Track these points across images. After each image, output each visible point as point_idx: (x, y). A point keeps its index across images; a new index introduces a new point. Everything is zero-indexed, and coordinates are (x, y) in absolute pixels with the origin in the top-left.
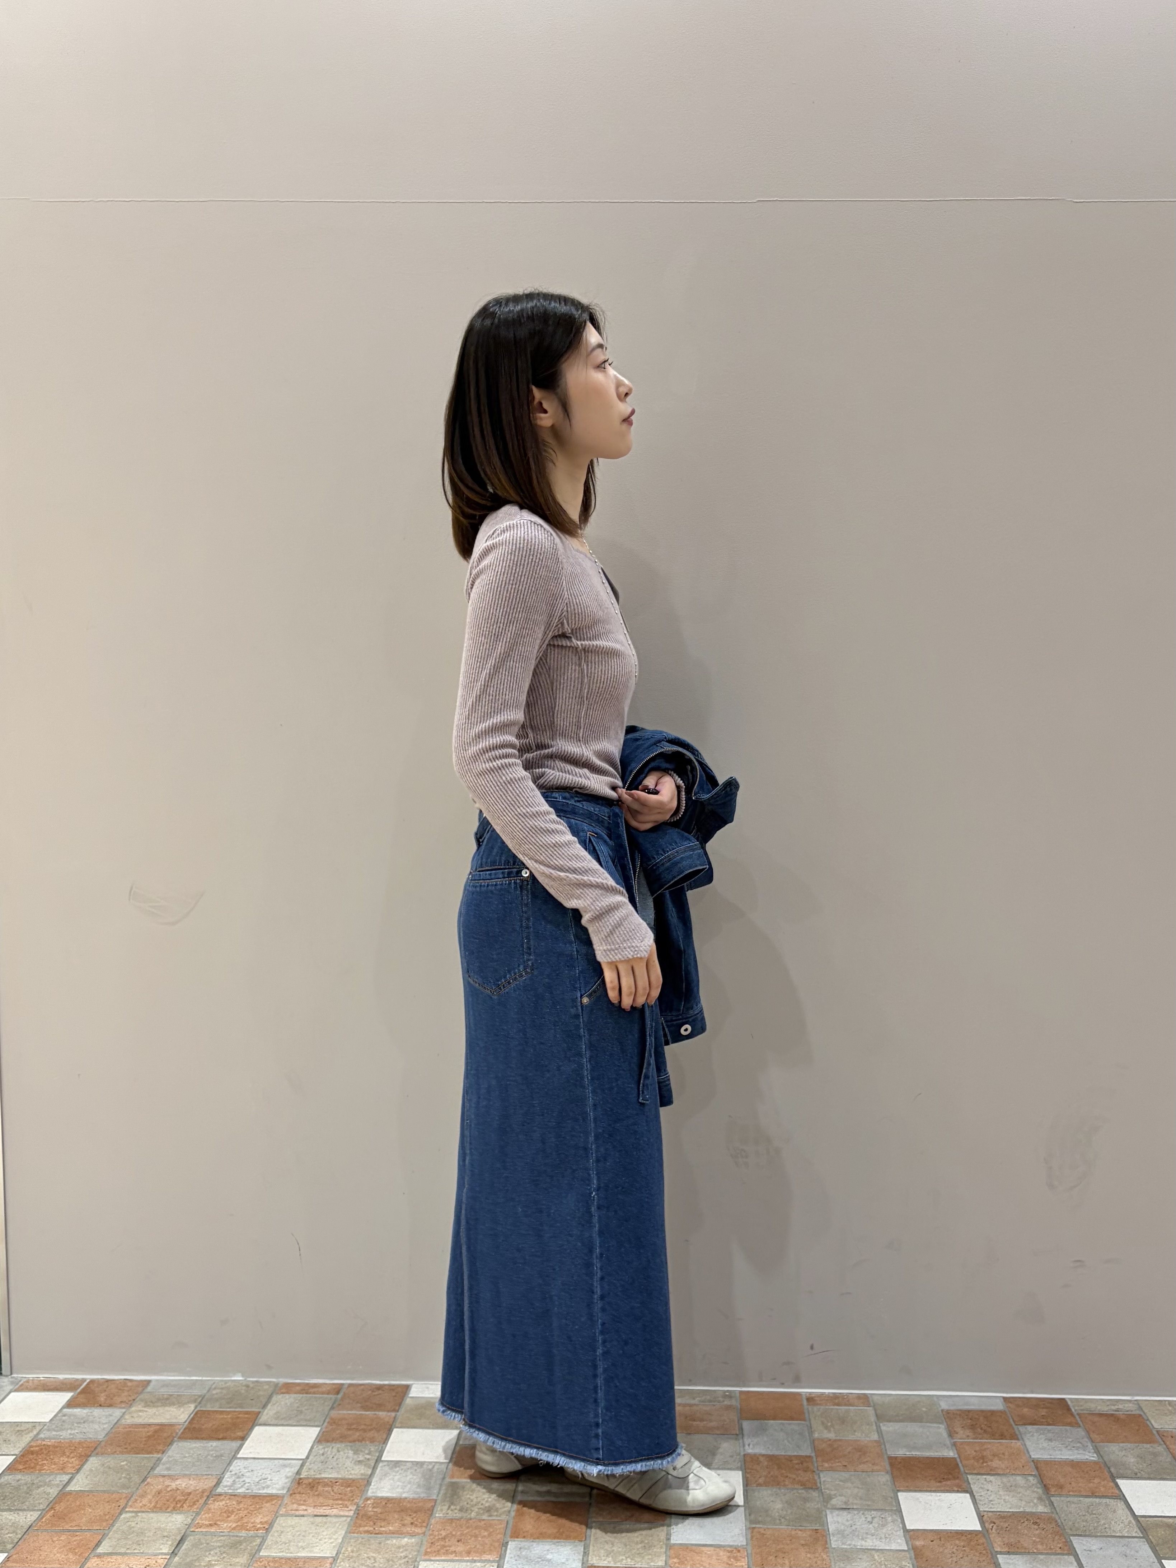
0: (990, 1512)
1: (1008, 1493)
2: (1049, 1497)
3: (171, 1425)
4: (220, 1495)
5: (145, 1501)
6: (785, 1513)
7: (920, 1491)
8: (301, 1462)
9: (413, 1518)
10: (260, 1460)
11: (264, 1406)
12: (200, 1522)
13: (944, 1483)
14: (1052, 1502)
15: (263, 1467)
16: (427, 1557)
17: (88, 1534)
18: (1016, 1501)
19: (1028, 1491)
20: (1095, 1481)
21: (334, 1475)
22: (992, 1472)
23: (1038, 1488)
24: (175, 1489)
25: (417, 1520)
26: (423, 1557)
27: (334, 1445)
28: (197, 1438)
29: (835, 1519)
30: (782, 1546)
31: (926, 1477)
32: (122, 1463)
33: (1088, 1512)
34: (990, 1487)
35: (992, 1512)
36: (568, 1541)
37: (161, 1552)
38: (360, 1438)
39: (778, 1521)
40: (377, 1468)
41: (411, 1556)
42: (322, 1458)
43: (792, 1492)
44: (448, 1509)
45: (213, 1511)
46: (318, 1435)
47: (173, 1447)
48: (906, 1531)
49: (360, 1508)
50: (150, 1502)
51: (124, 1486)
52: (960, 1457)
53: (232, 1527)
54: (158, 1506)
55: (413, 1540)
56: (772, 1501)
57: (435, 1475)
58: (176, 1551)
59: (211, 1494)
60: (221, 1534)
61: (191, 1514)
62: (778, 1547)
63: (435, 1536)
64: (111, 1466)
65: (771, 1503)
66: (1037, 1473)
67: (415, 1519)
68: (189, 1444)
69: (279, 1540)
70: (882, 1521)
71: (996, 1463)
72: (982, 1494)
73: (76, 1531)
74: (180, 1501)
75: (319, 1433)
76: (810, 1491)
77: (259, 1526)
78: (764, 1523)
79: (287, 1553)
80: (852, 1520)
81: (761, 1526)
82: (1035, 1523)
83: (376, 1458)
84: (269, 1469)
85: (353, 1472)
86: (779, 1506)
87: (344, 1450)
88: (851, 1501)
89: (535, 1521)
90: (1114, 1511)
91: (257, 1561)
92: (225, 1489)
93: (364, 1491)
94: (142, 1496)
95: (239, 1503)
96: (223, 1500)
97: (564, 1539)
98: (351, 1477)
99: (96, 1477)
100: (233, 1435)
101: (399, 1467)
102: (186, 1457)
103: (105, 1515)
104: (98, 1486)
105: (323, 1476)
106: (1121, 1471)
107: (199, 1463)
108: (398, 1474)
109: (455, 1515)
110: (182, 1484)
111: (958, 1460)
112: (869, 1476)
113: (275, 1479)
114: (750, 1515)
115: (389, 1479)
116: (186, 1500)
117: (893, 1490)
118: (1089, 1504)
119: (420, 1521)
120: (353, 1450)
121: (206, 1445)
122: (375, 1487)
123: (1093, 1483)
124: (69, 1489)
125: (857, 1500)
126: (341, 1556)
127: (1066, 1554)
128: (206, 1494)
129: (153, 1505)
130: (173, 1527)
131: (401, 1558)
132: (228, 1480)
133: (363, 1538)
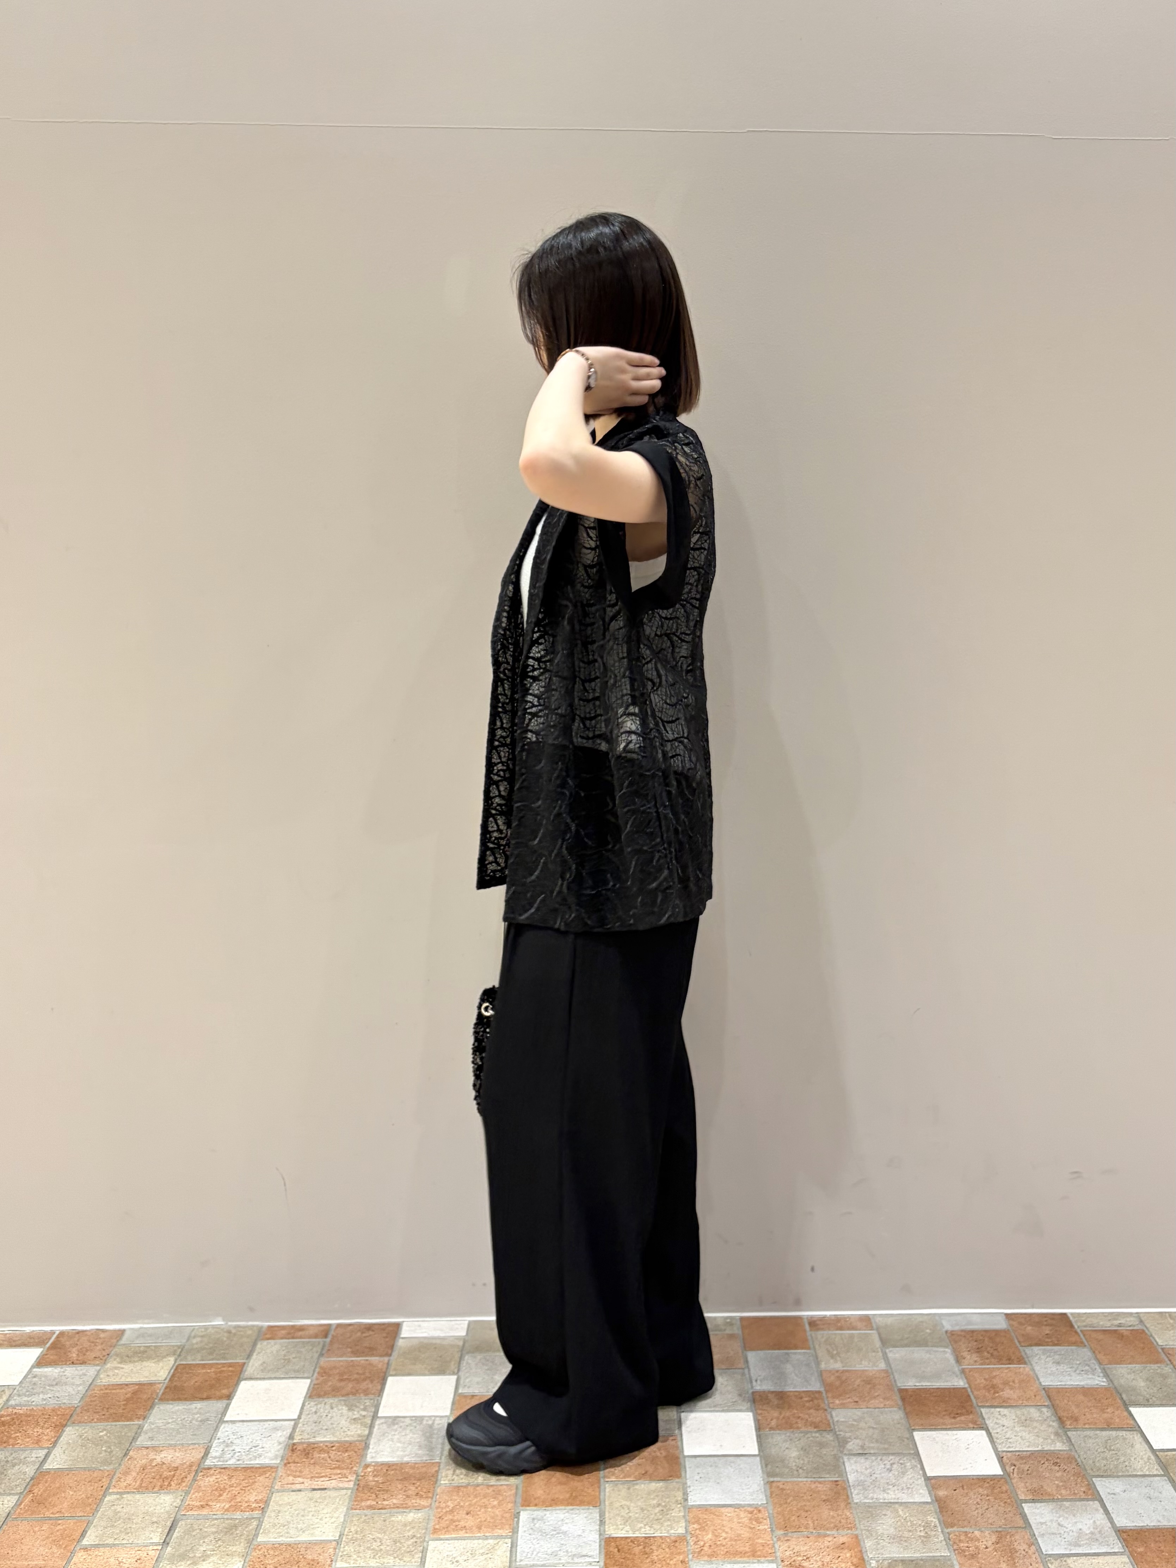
0: (1009, 1452)
1: (1024, 1428)
2: (1066, 1432)
3: (151, 1384)
4: (209, 1469)
5: (129, 1479)
6: (802, 1462)
7: (935, 1429)
8: (292, 1423)
9: (417, 1488)
10: (249, 1424)
11: (249, 1356)
12: (191, 1503)
13: (958, 1419)
14: (1069, 1438)
15: (252, 1432)
16: (435, 1536)
17: (71, 1522)
18: (1033, 1438)
19: (1044, 1426)
20: (1109, 1410)
21: (329, 1438)
22: (1005, 1404)
23: (1053, 1421)
24: (160, 1463)
25: (422, 1489)
26: (431, 1536)
27: (326, 1400)
28: (179, 1399)
29: (853, 1467)
30: (804, 1503)
31: (939, 1412)
32: (101, 1434)
33: (1106, 1447)
34: (1004, 1421)
35: (1011, 1452)
36: (583, 1507)
37: (151, 1541)
38: (354, 1390)
39: (795, 1472)
40: (374, 1427)
41: (419, 1535)
42: (315, 1417)
43: (807, 1436)
44: (453, 1474)
45: (203, 1489)
46: (308, 1390)
47: (154, 1411)
48: (928, 1479)
49: (360, 1478)
50: (135, 1479)
51: (105, 1462)
52: (970, 1387)
53: (226, 1508)
54: (143, 1485)
55: (420, 1515)
56: (787, 1448)
57: (436, 1432)
58: (167, 1540)
59: (199, 1468)
60: (214, 1517)
61: (180, 1493)
62: (800, 1505)
63: (442, 1508)
64: (90, 1437)
65: (787, 1450)
66: (1050, 1403)
67: (419, 1488)
68: (171, 1406)
69: (276, 1521)
70: (902, 1468)
71: (1007, 1393)
72: (998, 1430)
73: (57, 1519)
74: (167, 1478)
75: (309, 1387)
76: (825, 1434)
77: (254, 1505)
78: (781, 1475)
79: (287, 1537)
80: (871, 1467)
81: (779, 1479)
82: (1055, 1464)
83: (372, 1414)
84: (259, 1434)
85: (349, 1433)
86: (794, 1454)
87: (337, 1406)
88: (866, 1443)
89: (546, 1485)
90: (1132, 1446)
91: (255, 1549)
92: (214, 1461)
93: (362, 1456)
94: (126, 1473)
95: (230, 1477)
96: (213, 1475)
97: (577, 1505)
98: (347, 1439)
99: (74, 1451)
100: (218, 1393)
101: (397, 1424)
102: (169, 1423)
103: (88, 1498)
104: (78, 1462)
105: (318, 1439)
106: (1133, 1398)
107: (184, 1430)
108: (396, 1433)
109: (461, 1481)
110: (167, 1456)
111: (969, 1390)
112: (882, 1413)
113: (267, 1446)
114: (766, 1465)
115: (389, 1440)
116: (174, 1476)
117: (908, 1429)
118: (1106, 1438)
119: (425, 1490)
120: (347, 1406)
121: (190, 1407)
122: (373, 1451)
123: (1108, 1413)
124: (47, 1466)
125: (873, 1443)
126: (344, 1537)
127: (1093, 1500)
128: (194, 1467)
129: (138, 1483)
130: (162, 1511)
131: (408, 1538)
132: (216, 1449)
133: (366, 1516)
